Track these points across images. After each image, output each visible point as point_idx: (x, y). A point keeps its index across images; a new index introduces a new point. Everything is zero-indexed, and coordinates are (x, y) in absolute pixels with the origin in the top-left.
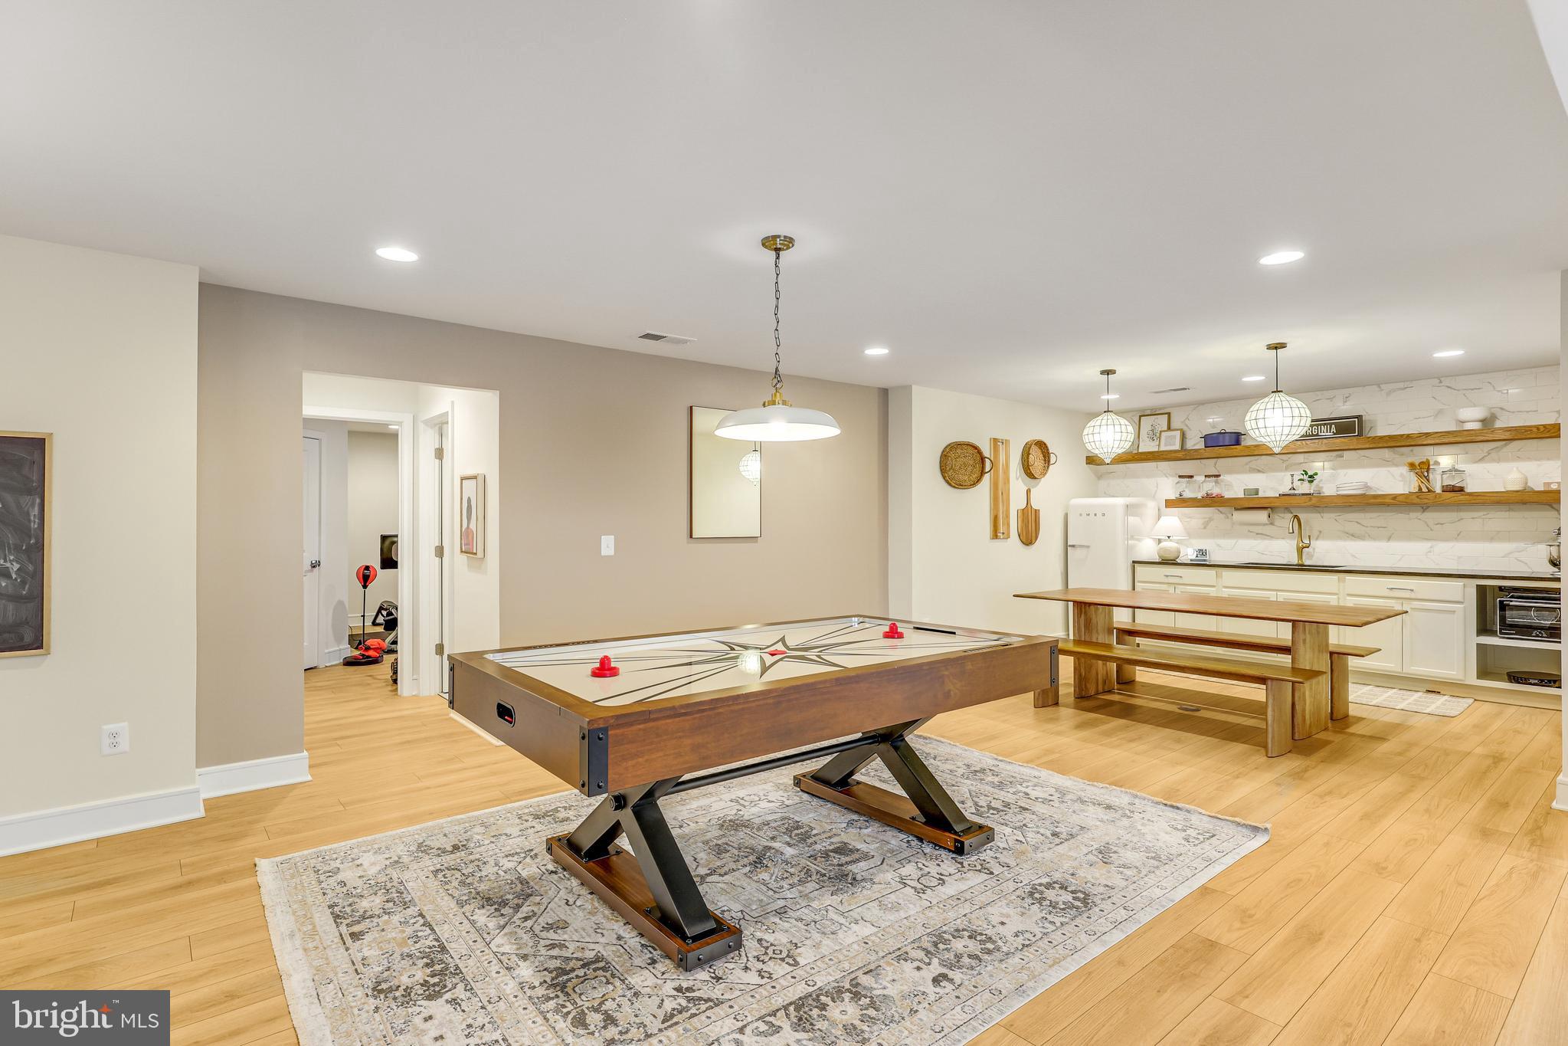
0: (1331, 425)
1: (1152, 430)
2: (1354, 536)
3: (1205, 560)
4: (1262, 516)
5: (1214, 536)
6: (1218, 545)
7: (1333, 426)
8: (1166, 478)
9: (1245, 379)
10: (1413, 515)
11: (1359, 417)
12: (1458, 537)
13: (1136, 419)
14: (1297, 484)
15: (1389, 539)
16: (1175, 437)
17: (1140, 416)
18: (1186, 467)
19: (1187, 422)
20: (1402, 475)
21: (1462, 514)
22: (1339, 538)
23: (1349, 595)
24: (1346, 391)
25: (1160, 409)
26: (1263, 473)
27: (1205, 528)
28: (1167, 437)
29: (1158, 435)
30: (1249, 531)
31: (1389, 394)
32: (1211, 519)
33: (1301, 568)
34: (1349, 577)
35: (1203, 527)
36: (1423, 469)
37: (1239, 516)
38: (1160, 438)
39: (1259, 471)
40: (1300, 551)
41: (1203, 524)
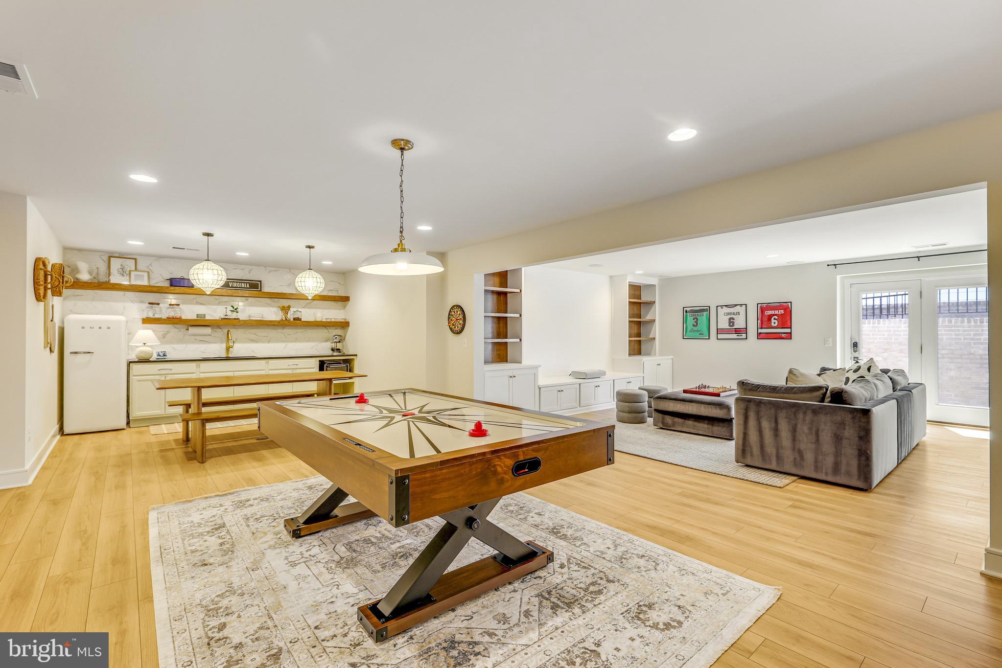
0: (247, 283)
1: (122, 269)
2: (253, 341)
3: (165, 358)
4: (208, 330)
5: (171, 343)
6: (174, 348)
7: (248, 284)
8: (132, 303)
9: (238, 253)
10: (279, 330)
11: (260, 281)
12: (296, 340)
13: (106, 258)
14: (229, 313)
15: (269, 342)
16: (143, 276)
17: (110, 257)
18: (152, 297)
19: (150, 267)
20: (274, 312)
21: (298, 330)
22: (246, 342)
23: (270, 370)
24: (250, 267)
25: (128, 255)
26: (204, 305)
27: (164, 337)
28: (136, 275)
29: (127, 273)
30: (195, 339)
31: (269, 272)
32: (168, 332)
33: (228, 359)
34: (271, 361)
35: (162, 337)
36: (285, 309)
37: (192, 330)
38: (130, 275)
39: (201, 304)
40: (228, 349)
41: (162, 335)
